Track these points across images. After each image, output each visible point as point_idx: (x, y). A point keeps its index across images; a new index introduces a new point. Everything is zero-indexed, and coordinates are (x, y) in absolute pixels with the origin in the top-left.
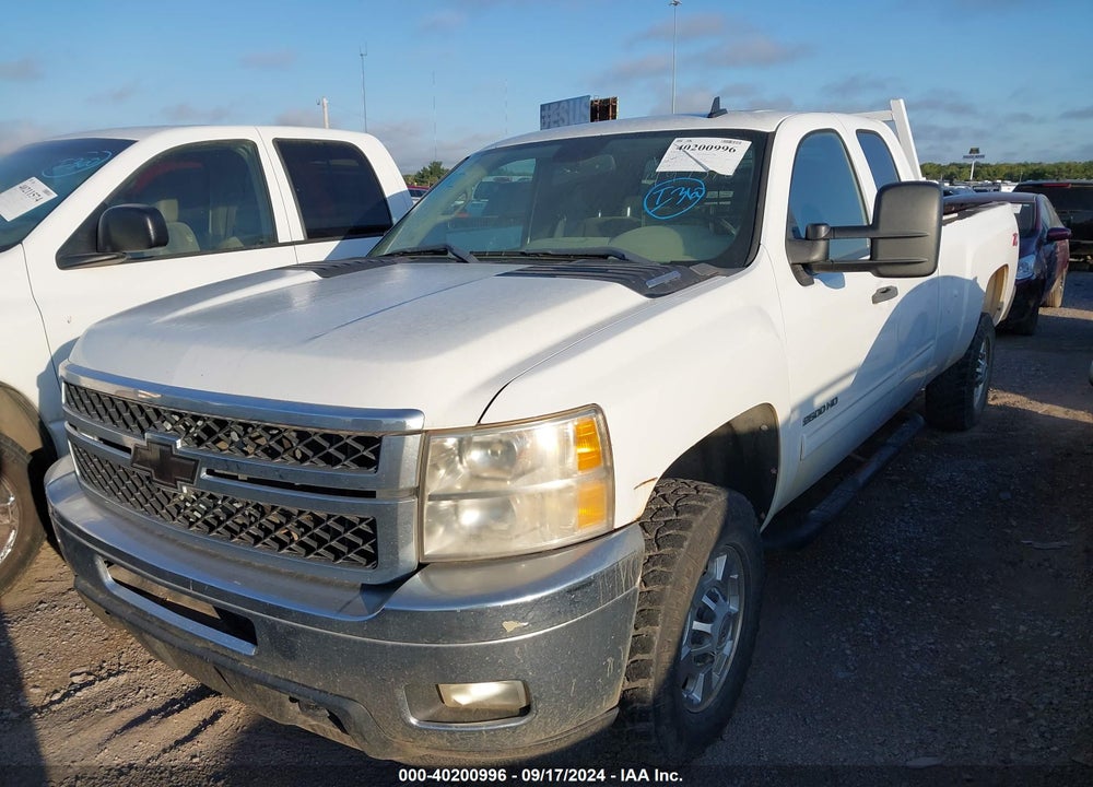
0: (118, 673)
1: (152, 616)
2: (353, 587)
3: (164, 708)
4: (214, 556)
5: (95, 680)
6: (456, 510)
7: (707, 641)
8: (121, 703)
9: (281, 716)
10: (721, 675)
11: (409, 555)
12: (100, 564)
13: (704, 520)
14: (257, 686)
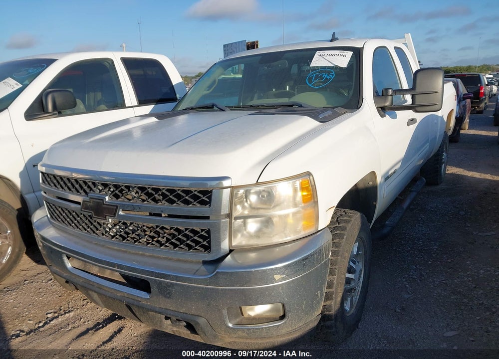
0: (69, 312)
1: (93, 282)
2: (198, 263)
3: (95, 327)
4: (125, 252)
5: (59, 316)
6: (245, 224)
7: (352, 282)
8: (73, 325)
9: (161, 327)
10: (356, 299)
11: (225, 245)
12: (65, 258)
13: (351, 226)
14: (150, 312)
